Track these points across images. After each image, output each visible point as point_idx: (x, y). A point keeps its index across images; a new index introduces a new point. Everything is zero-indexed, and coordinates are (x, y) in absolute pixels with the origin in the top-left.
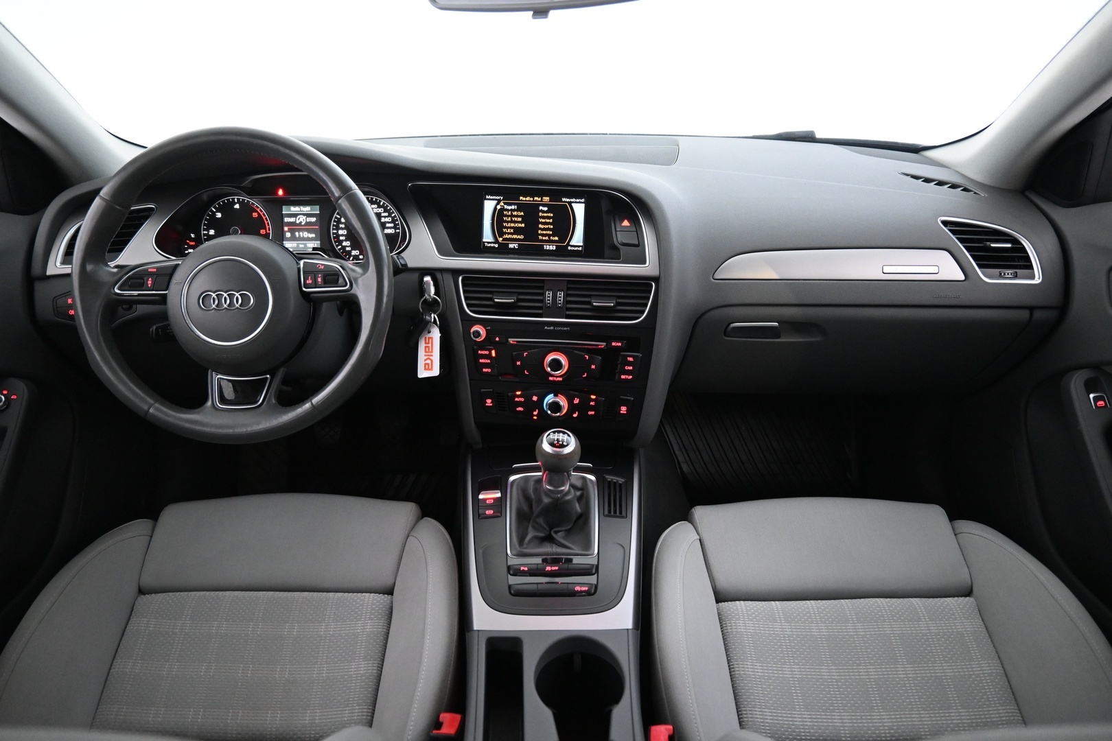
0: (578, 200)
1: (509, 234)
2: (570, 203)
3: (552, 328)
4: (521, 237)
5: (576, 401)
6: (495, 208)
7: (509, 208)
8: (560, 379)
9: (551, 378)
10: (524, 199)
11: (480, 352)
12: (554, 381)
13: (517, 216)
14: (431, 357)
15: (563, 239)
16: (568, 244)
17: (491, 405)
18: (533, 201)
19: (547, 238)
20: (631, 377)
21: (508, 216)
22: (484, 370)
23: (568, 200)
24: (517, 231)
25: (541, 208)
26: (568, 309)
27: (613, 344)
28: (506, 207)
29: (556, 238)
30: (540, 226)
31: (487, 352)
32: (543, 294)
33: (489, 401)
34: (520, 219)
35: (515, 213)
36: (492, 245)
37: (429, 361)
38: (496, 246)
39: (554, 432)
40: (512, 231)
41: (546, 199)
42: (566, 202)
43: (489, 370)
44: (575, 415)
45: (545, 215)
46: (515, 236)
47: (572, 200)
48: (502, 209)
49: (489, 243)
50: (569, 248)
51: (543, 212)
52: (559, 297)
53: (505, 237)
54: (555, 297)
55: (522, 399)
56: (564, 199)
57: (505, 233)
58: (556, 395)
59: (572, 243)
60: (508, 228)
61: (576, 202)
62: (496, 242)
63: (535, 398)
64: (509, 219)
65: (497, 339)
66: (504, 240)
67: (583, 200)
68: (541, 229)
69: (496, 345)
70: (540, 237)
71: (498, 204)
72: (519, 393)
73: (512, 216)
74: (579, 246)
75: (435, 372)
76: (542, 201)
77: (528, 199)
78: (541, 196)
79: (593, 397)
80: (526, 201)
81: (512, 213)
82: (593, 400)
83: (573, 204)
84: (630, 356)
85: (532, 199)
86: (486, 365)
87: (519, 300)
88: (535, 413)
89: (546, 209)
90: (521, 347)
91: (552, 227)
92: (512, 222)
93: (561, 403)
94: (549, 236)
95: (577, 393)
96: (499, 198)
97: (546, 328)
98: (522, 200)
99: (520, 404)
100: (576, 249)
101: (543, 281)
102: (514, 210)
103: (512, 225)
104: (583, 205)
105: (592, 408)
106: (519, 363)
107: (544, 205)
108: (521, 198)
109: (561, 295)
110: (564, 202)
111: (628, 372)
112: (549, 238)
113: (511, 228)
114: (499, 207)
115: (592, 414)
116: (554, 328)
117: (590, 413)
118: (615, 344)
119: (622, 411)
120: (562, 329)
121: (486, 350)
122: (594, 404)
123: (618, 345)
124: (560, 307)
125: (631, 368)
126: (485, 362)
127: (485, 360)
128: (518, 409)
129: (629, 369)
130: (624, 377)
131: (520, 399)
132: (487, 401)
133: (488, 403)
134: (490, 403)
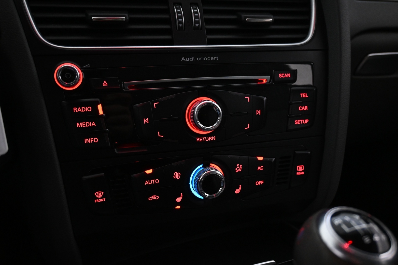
3: (192, 59)
5: (239, 169)
8: (213, 138)
9: (199, 139)
11: (75, 109)
12: (204, 142)
17: (103, 200)
20: (307, 121)
22: (87, 141)
26: (210, 32)
27: (281, 76)
31: (88, 109)
32: (169, 11)
33: (99, 194)
43: (96, 140)
44: (237, 191)
52: (195, 13)
55: (156, 181)
58: (206, 166)
63: (177, 176)
65: (105, 84)
72: (149, 171)
79: (260, 158)
82: (260, 163)
84: (303, 91)
86: (89, 132)
87: (131, 21)
88: (178, 200)
95: (237, 157)
97: (183, 59)
99: (153, 189)
105: (260, 176)
106: (146, 121)
109: (196, 11)
111: (303, 115)
115: (261, 184)
116: (196, 59)
117: (257, 183)
118: (283, 76)
119: (298, 171)
120: (208, 59)
121: (86, 105)
122: (263, 169)
123: (286, 76)
124: (197, 28)
125: (305, 108)
126: (87, 126)
127: (86, 123)
128: (150, 199)
129: (303, 110)
130: (298, 122)
131: (153, 181)
132: (97, 194)
133: (99, 199)
134: (102, 198)
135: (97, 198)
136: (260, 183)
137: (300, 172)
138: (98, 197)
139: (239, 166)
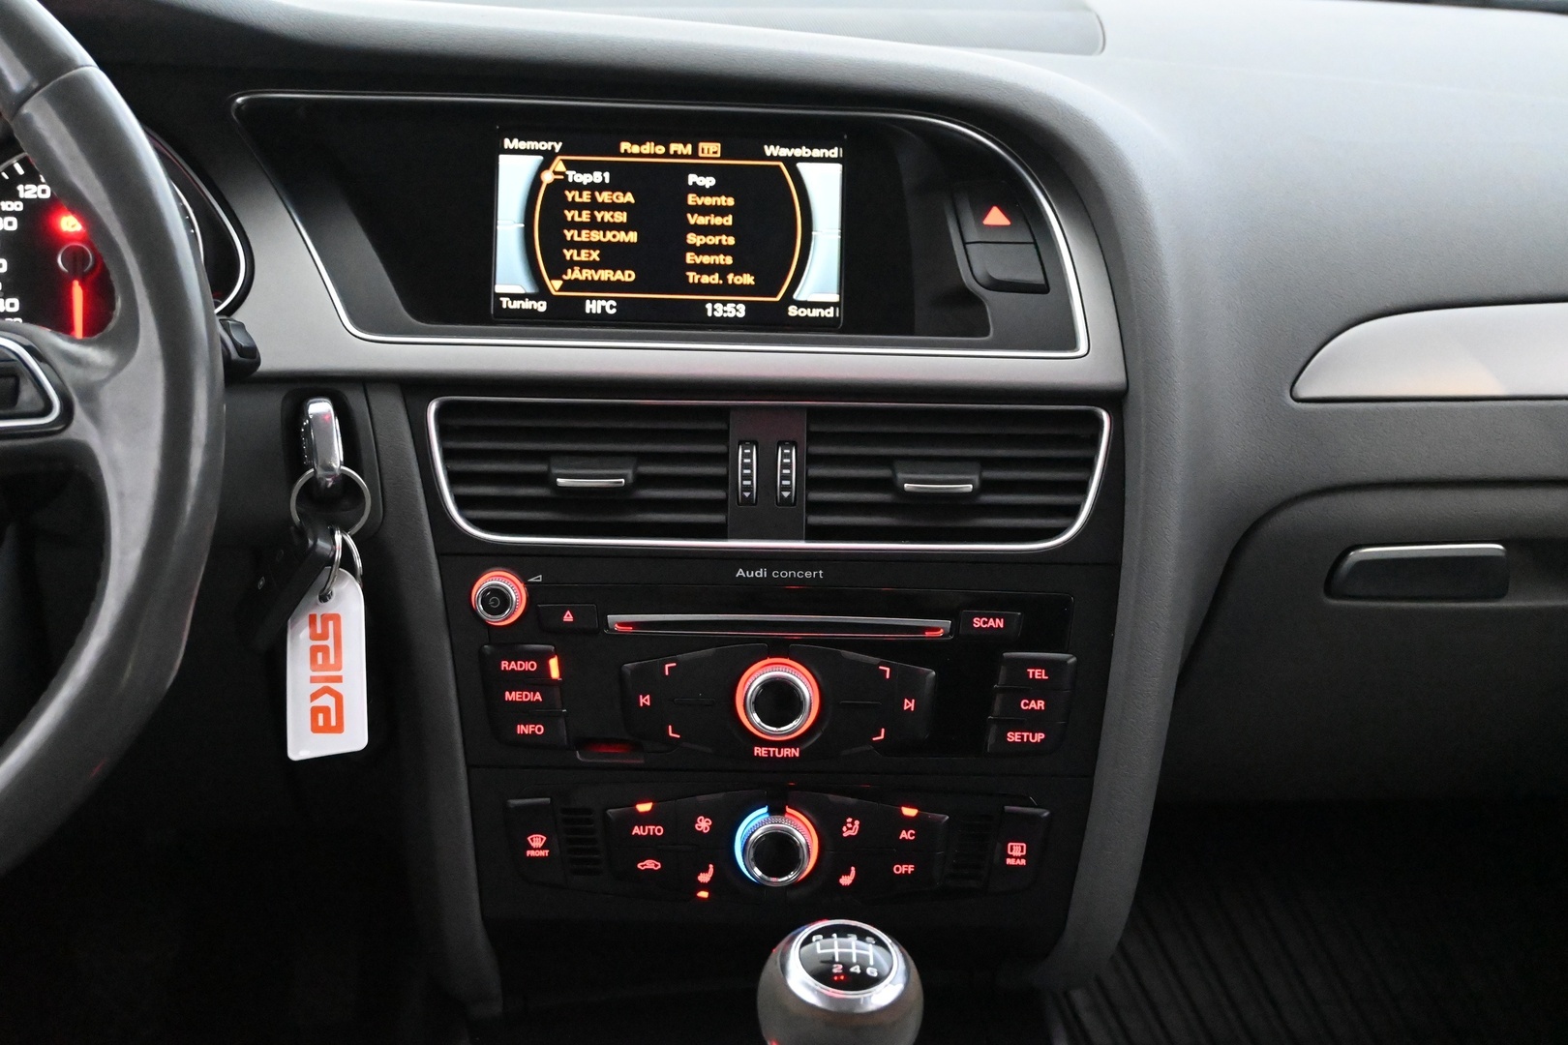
0: (817, 153)
1: (583, 265)
2: (791, 162)
3: (761, 573)
4: (628, 276)
5: (851, 829)
6: (536, 182)
7: (585, 179)
8: (795, 752)
9: (760, 751)
10: (636, 149)
11: (504, 665)
12: (771, 760)
13: (613, 207)
14: (334, 686)
15: (768, 281)
16: (788, 299)
17: (544, 853)
18: (667, 155)
19: (715, 279)
20: (1039, 737)
21: (580, 207)
22: (521, 729)
23: (784, 152)
24: (612, 256)
25: (692, 178)
26: (816, 507)
27: (978, 623)
28: (574, 176)
29: (748, 279)
30: (692, 239)
31: (529, 666)
32: (726, 458)
33: (537, 841)
34: (621, 217)
35: (604, 197)
36: (527, 305)
37: (327, 701)
38: (541, 306)
39: (826, 933)
40: (595, 255)
41: (711, 149)
42: (778, 158)
43: (539, 729)
44: (846, 880)
45: (708, 201)
46: (605, 275)
47: (798, 152)
48: (561, 185)
49: (514, 297)
50: (793, 311)
51: (701, 191)
52: (785, 466)
53: (570, 275)
54: (767, 467)
55: (658, 830)
56: (769, 150)
57: (572, 264)
58: (776, 811)
59: (800, 295)
60: (579, 246)
61: (811, 160)
62: (542, 293)
63: (703, 824)
64: (585, 216)
65: (568, 617)
66: (568, 285)
67: (834, 153)
68: (693, 248)
69: (565, 641)
70: (693, 277)
71: (545, 166)
72: (644, 807)
73: (594, 206)
74: (825, 305)
75: (355, 736)
76: (695, 154)
77: (648, 148)
78: (694, 138)
79: (909, 812)
80: (640, 155)
81: (593, 197)
82: (908, 823)
83: (799, 165)
84: (1036, 664)
85: (661, 150)
86: (527, 712)
87: (642, 481)
88: (704, 878)
89: (709, 182)
90: (650, 644)
91: (731, 241)
92: (593, 225)
93: (800, 837)
94: (723, 271)
95: (851, 800)
96: (547, 146)
97: (740, 573)
98: (626, 154)
99: (648, 848)
100: (816, 313)
101: (722, 413)
102: (601, 187)
103: (596, 236)
104: (838, 168)
105: (905, 853)
106: (645, 700)
107: (702, 170)
108: (625, 146)
109: (788, 459)
110: (772, 158)
111: (1032, 721)
112: (723, 277)
113: (591, 245)
114: (548, 177)
115: (906, 872)
116: (770, 574)
117: (898, 869)
118: (985, 623)
119: (1011, 857)
120: (798, 575)
121: (527, 656)
122: (913, 837)
123: (993, 624)
124: (786, 502)
125: (1039, 705)
126: (524, 700)
127: (524, 693)
128: (642, 866)
129: (1033, 708)
130: (1017, 737)
131: (649, 830)
132: (532, 839)
133: (535, 849)
134: (543, 848)
135: (532, 848)
136: (904, 869)
137: (1016, 858)
138: (534, 845)
139: (853, 823)
